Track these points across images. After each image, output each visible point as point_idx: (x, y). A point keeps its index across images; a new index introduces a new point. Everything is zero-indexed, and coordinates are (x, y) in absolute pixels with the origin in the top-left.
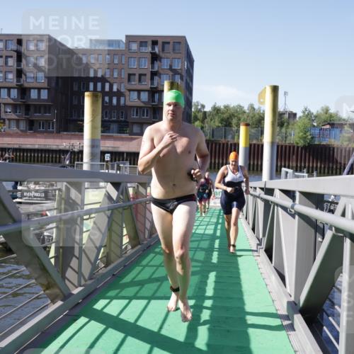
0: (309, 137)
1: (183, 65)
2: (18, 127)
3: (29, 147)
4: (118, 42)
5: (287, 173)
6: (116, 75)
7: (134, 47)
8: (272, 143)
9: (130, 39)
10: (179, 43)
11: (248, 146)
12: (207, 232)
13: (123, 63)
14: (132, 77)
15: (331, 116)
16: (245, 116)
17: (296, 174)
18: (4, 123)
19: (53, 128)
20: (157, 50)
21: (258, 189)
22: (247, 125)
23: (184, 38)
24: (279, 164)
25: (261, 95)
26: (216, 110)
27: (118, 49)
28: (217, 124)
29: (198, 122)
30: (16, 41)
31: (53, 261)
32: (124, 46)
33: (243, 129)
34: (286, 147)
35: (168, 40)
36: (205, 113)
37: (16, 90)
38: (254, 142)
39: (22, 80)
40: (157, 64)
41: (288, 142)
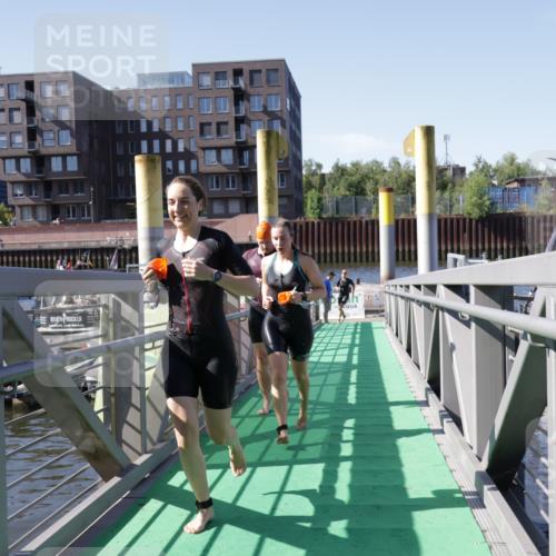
0: (488, 203)
1: (284, 104)
2: (35, 216)
3: (54, 246)
4: (181, 75)
5: (455, 260)
6: (181, 126)
7: (207, 81)
8: (430, 216)
9: (199, 69)
10: (276, 70)
11: (393, 223)
12: (338, 359)
13: (191, 106)
14: (206, 128)
15: (519, 168)
16: (386, 176)
17: (471, 261)
18: (13, 211)
19: (89, 215)
20: (242, 84)
21: (412, 288)
22: (390, 190)
23: (283, 62)
24: (443, 248)
25: (408, 142)
26: (341, 171)
27: (181, 86)
28: (343, 191)
29: (313, 191)
30: (23, 84)
31: (101, 416)
32: (191, 80)
33: (383, 197)
34: (452, 220)
35: (257, 67)
36: (323, 175)
37: (28, 160)
38: (403, 216)
39: (37, 144)
40: (243, 106)
41: (454, 213)
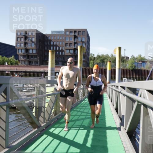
0: (134, 66)
2: (25, 63)
5: (125, 80)
8: (119, 69)
11: (111, 70)
13: (64, 39)
14: (67, 44)
16: (110, 58)
17: (129, 80)
18: (20, 62)
20: (76, 34)
22: (110, 62)
27: (61, 34)
28: (99, 61)
30: (24, 32)
32: (64, 33)
36: (95, 57)
37: (24, 50)
38: (113, 68)
39: (26, 46)
41: (126, 68)
